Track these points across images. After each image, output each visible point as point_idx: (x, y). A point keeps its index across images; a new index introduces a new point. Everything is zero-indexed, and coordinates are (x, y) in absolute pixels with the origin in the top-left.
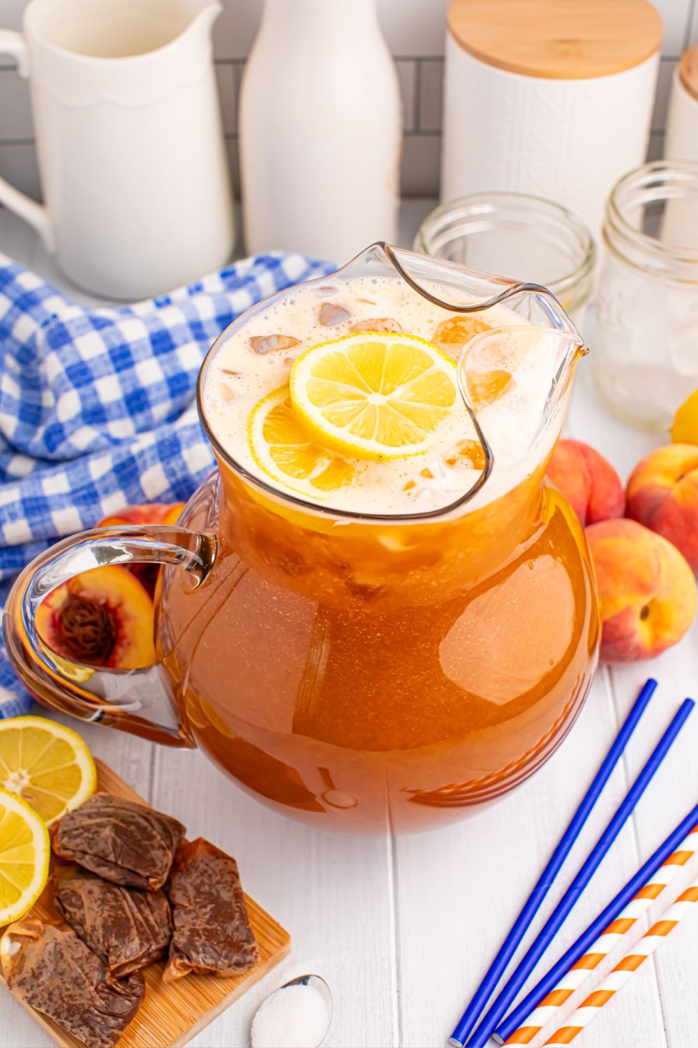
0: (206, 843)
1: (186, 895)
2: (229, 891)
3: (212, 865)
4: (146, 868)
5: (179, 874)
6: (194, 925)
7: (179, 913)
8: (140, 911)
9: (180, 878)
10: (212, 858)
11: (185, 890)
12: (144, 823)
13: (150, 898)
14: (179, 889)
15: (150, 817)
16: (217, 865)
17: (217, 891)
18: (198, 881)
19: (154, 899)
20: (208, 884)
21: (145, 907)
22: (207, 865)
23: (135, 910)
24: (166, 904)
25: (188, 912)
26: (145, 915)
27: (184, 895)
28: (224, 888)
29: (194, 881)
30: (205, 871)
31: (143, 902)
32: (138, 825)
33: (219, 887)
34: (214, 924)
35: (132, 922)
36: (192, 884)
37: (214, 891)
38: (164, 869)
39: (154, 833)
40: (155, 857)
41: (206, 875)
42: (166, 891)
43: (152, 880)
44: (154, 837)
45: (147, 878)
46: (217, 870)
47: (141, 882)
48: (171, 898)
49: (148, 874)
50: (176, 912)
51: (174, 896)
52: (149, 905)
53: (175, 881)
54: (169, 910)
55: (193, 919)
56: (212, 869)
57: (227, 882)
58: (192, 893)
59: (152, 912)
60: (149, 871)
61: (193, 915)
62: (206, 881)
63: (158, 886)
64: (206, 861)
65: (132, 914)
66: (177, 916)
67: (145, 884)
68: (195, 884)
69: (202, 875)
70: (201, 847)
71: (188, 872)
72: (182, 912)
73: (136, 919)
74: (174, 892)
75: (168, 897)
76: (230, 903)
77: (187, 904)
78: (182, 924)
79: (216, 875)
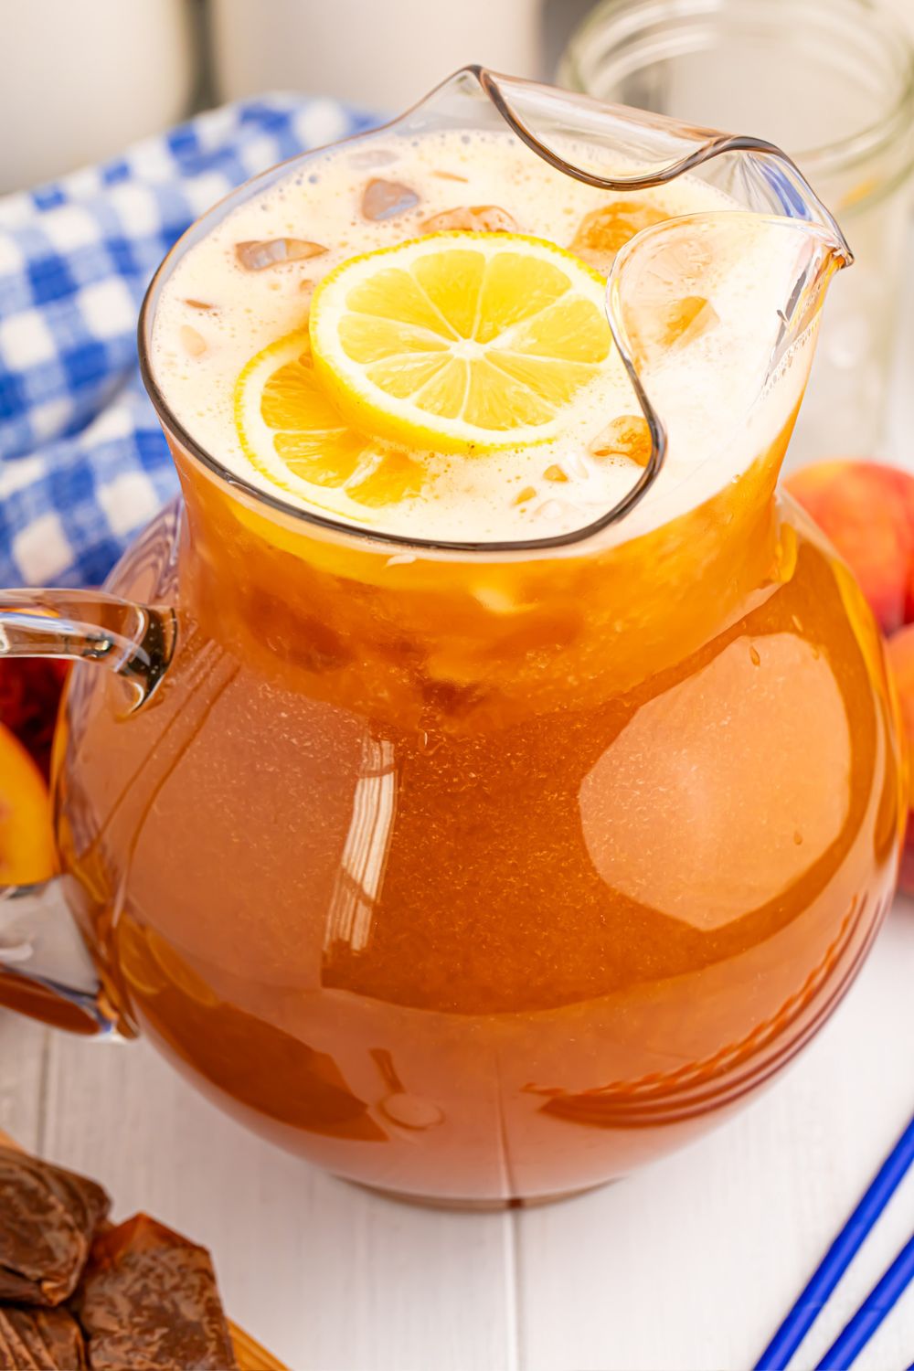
0: (152, 1223)
1: (113, 1311)
2: (197, 1302)
3: (164, 1258)
4: (35, 1264)
5: (100, 1278)
6: (130, 1363)
7: (101, 1343)
8: (24, 1341)
9: (102, 1284)
10: (164, 1246)
11: (112, 1304)
12: (31, 1182)
13: (43, 1322)
14: (100, 1304)
15: (44, 1172)
16: (173, 1259)
17: (175, 1305)
18: (138, 1287)
19: (51, 1323)
20: (155, 1291)
21: (35, 1337)
22: (154, 1258)
23: (15, 1339)
24: (75, 1330)
25: (120, 1341)
26: (34, 1351)
27: (109, 1312)
28: (187, 1297)
29: (130, 1287)
30: (151, 1270)
31: (30, 1328)
32: (19, 1185)
33: (178, 1296)
34: (168, 1361)
35: (10, 1360)
36: (124, 1294)
37: (167, 1304)
38: (70, 1265)
39: (52, 1199)
40: (53, 1245)
41: (152, 1276)
42: (73, 1307)
43: (47, 1285)
44: (51, 1208)
45: (39, 1282)
46: (174, 1266)
47: (23, 1290)
48: (84, 1320)
49: (40, 1273)
50: (94, 1344)
51: (90, 1315)
52: (41, 1333)
53: (93, 1290)
54: (81, 1342)
55: (127, 1352)
56: (163, 1264)
57: (192, 1287)
58: (124, 1307)
59: (48, 1346)
60: (42, 1268)
61: (128, 1345)
62: (153, 1285)
63: (60, 1297)
64: (152, 1252)
65: (10, 1347)
66: (96, 1350)
67: (34, 1293)
68: (130, 1293)
69: (144, 1275)
70: (141, 1229)
71: (117, 1272)
72: (106, 1342)
73: (17, 1356)
74: (89, 1308)
75: (77, 1317)
76: (199, 1324)
77: (115, 1327)
78: (106, 1363)
79: (172, 1275)
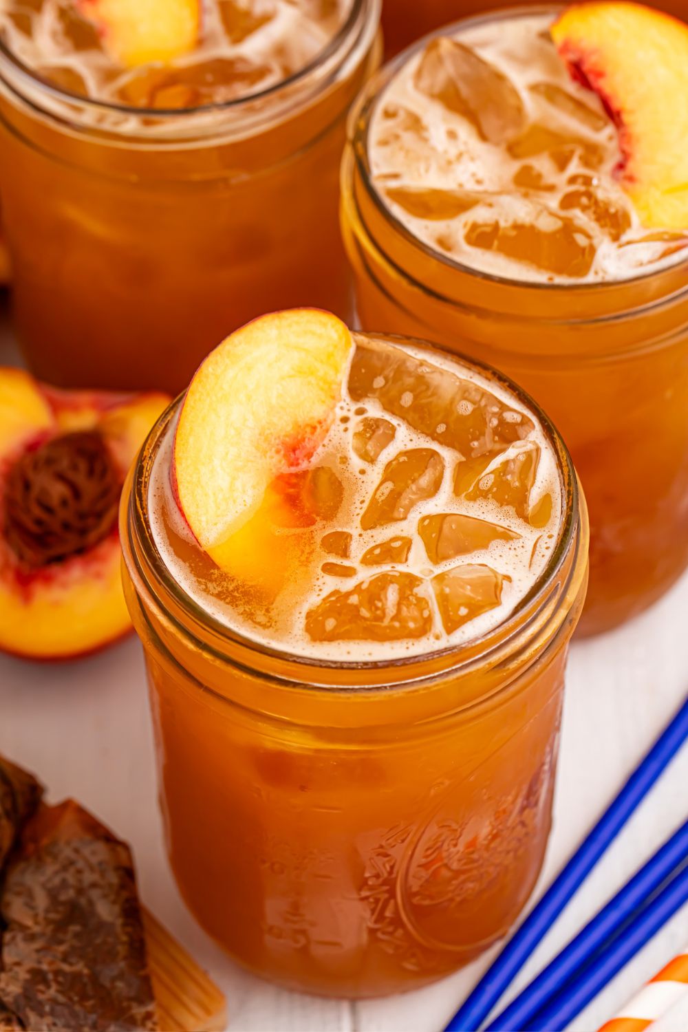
0: (81, 812)
1: (30, 905)
2: (116, 901)
3: (87, 851)
5: (22, 865)
6: (39, 962)
7: (13, 938)
9: (24, 872)
10: (88, 837)
11: (30, 895)
14: (18, 894)
16: (94, 853)
17: (91, 903)
18: (57, 881)
20: (74, 886)
22: (77, 851)
25: (32, 938)
27: (26, 905)
28: (104, 897)
29: (49, 880)
30: (72, 863)
33: (95, 894)
34: (77, 962)
36: (43, 886)
37: (83, 901)
41: (72, 870)
46: (94, 861)
50: (7, 937)
51: (8, 905)
55: (38, 951)
56: (85, 858)
57: (110, 885)
58: (42, 901)
61: (40, 943)
62: (72, 880)
64: (76, 843)
66: (8, 944)
68: (50, 885)
69: (65, 868)
70: (68, 816)
71: (40, 863)
72: (20, 937)
77: (29, 922)
78: (16, 959)
79: (92, 869)
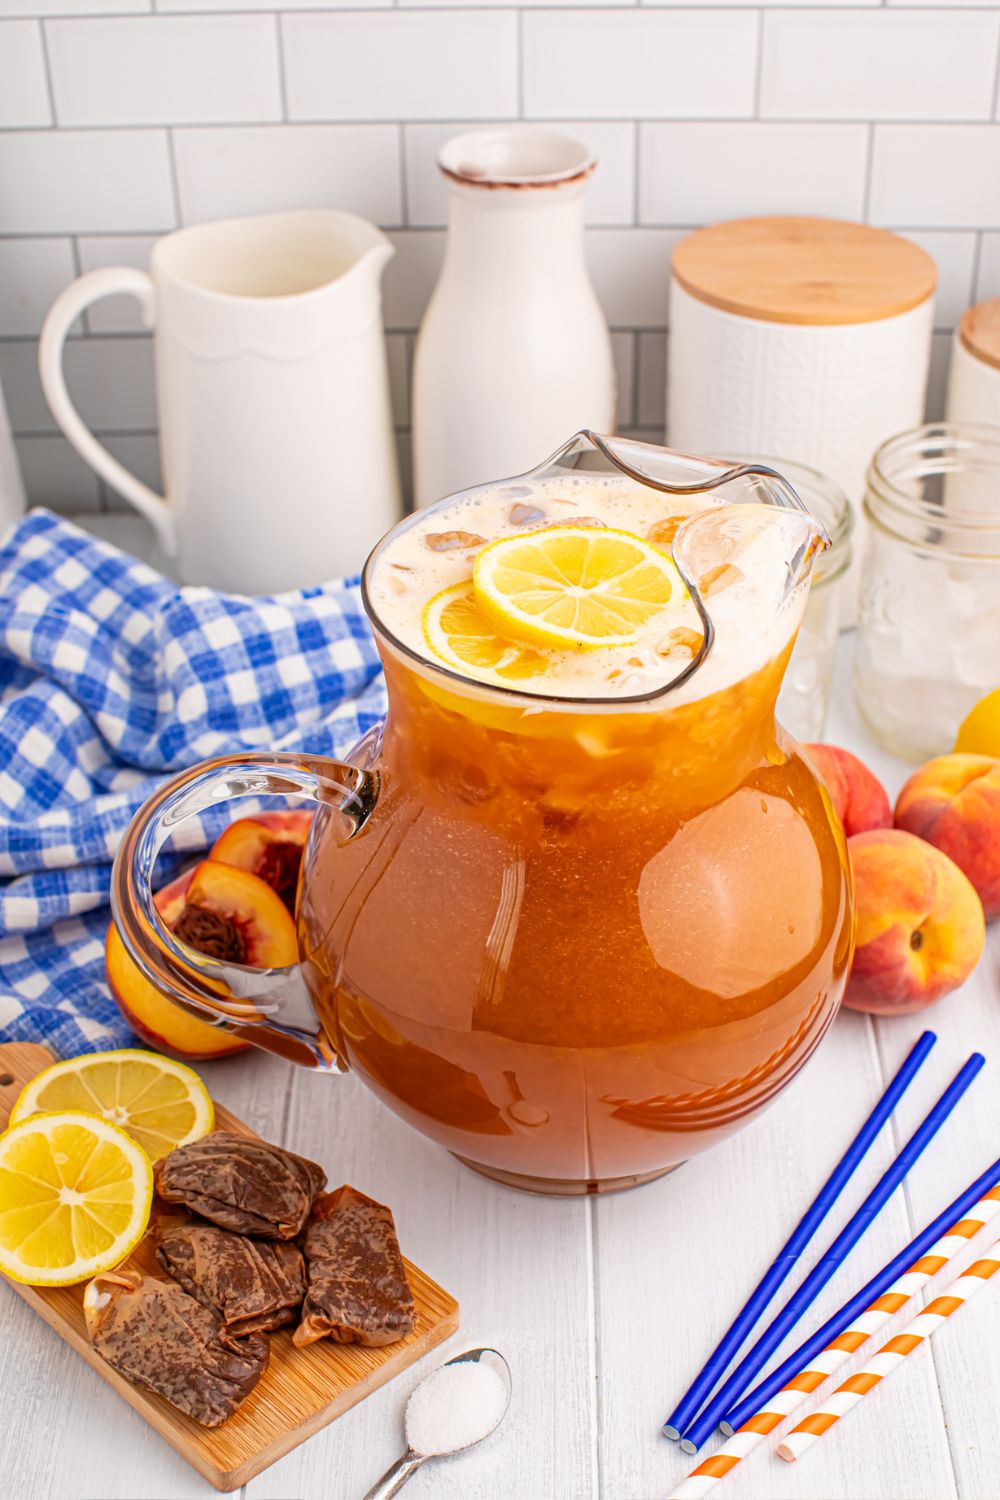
0: (353, 1191)
1: (325, 1245)
2: (382, 1241)
3: (361, 1213)
4: (275, 1213)
5: (318, 1224)
6: (336, 1277)
7: (317, 1264)
8: (266, 1262)
9: (319, 1228)
10: (360, 1206)
11: (325, 1240)
12: (275, 1162)
13: (279, 1251)
14: (317, 1241)
15: (283, 1155)
16: (366, 1213)
17: (367, 1242)
18: (342, 1230)
19: (284, 1251)
20: (354, 1233)
21: (273, 1260)
22: (354, 1213)
23: (260, 1260)
24: (300, 1257)
25: (329, 1263)
26: (273, 1268)
27: (323, 1246)
28: (375, 1238)
29: (337, 1231)
30: (352, 1220)
31: (270, 1254)
32: (266, 1163)
33: (369, 1237)
34: (361, 1277)
35: (256, 1272)
36: (333, 1234)
37: (361, 1241)
38: (298, 1215)
39: (288, 1172)
40: (287, 1201)
41: (352, 1223)
42: (299, 1242)
43: (282, 1226)
44: (287, 1178)
45: (277, 1224)
46: (367, 1218)
47: (266, 1228)
48: (306, 1251)
49: (278, 1219)
50: (312, 1265)
51: (310, 1247)
52: (278, 1257)
53: (313, 1232)
54: (303, 1264)
55: (334, 1270)
56: (360, 1217)
57: (379, 1231)
58: (333, 1243)
59: (282, 1266)
60: (279, 1215)
61: (335, 1266)
62: (352, 1230)
63: (292, 1234)
64: (353, 1209)
65: (256, 1264)
66: (314, 1268)
67: (274, 1231)
68: (337, 1234)
69: (347, 1223)
70: (346, 1195)
71: (329, 1222)
72: (320, 1264)
73: (260, 1271)
74: (309, 1243)
75: (301, 1250)
76: (382, 1254)
77: (327, 1255)
78: (320, 1276)
79: (365, 1223)
